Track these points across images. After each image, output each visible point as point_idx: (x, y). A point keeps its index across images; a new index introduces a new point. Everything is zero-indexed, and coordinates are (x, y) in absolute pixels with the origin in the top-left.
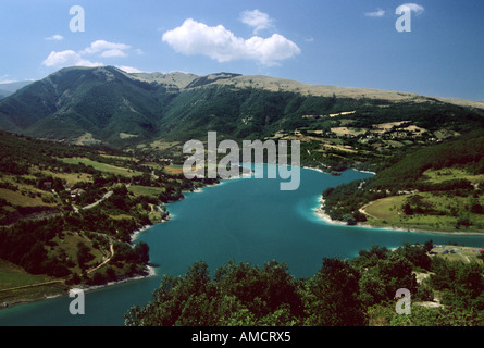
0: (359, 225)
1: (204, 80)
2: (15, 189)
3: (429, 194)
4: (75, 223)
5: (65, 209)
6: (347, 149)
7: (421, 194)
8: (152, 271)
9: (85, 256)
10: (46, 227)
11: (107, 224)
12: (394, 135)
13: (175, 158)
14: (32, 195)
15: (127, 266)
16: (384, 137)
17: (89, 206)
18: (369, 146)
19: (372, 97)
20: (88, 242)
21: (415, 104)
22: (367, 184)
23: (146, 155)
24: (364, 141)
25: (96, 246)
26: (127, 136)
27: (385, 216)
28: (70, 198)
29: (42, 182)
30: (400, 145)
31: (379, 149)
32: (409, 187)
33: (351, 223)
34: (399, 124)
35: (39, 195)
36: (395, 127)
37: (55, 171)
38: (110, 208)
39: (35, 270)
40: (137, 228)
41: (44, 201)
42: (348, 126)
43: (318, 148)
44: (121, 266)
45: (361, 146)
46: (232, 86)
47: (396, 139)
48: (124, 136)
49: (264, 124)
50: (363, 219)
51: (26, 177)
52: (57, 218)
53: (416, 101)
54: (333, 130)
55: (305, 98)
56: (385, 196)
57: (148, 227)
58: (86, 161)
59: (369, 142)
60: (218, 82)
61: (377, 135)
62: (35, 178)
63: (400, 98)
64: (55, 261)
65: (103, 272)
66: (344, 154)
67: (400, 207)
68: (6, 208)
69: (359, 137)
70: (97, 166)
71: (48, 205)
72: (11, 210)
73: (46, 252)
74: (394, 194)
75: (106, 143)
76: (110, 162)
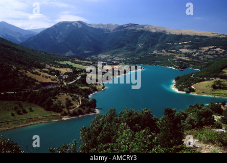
0: (191, 94)
1: (122, 27)
2: (40, 75)
3: (225, 80)
4: (65, 90)
5: (61, 83)
6: (187, 59)
7: (221, 80)
8: (97, 111)
9: (69, 104)
10: (52, 91)
11: (78, 91)
12: (209, 53)
13: (108, 62)
14: (47, 78)
15: (87, 109)
16: (204, 53)
17: (71, 83)
18: (197, 58)
19: (199, 35)
20: (70, 98)
21: (220, 38)
22: (196, 75)
23: (95, 60)
24: (195, 55)
25: (73, 100)
26: (87, 52)
27: (203, 90)
28: (62, 79)
29: (51, 72)
30: (212, 57)
31: (202, 59)
32: (215, 77)
33: (188, 92)
34: (212, 47)
35: (50, 77)
36: (210, 49)
37: (56, 67)
38: (79, 83)
39: (48, 109)
40: (91, 93)
41: (52, 80)
42: (188, 48)
43: (173, 58)
44: (84, 109)
45: (193, 58)
46: (135, 30)
47: (210, 54)
48: (86, 52)
49: (148, 47)
50: (193, 91)
51: (44, 69)
52: (57, 87)
53: (221, 36)
54: (180, 50)
55: (168, 35)
56: (204, 80)
57: (96, 92)
58: (70, 63)
59: (198, 56)
60: (128, 28)
61: (201, 52)
62: (48, 70)
63: (213, 35)
64: (57, 106)
65: (77, 111)
66: (185, 61)
67: (211, 85)
68: (36, 83)
69: (192, 53)
70: (74, 65)
71: (53, 82)
72: (38, 83)
73: (53, 101)
74: (208, 80)
75: (78, 55)
76: (80, 63)
